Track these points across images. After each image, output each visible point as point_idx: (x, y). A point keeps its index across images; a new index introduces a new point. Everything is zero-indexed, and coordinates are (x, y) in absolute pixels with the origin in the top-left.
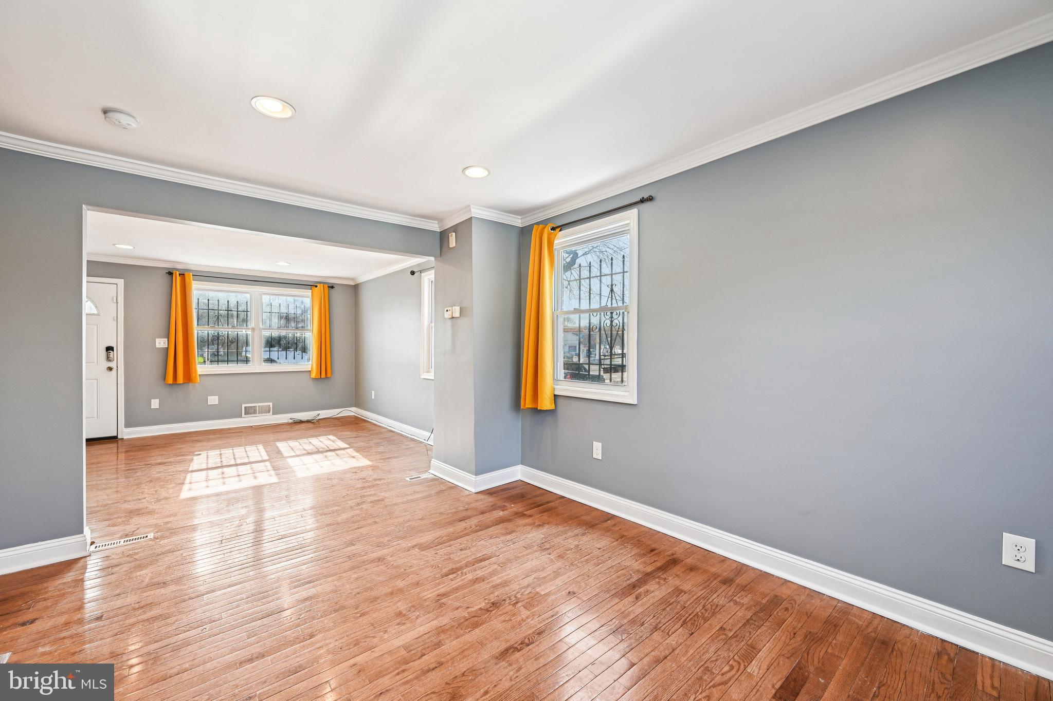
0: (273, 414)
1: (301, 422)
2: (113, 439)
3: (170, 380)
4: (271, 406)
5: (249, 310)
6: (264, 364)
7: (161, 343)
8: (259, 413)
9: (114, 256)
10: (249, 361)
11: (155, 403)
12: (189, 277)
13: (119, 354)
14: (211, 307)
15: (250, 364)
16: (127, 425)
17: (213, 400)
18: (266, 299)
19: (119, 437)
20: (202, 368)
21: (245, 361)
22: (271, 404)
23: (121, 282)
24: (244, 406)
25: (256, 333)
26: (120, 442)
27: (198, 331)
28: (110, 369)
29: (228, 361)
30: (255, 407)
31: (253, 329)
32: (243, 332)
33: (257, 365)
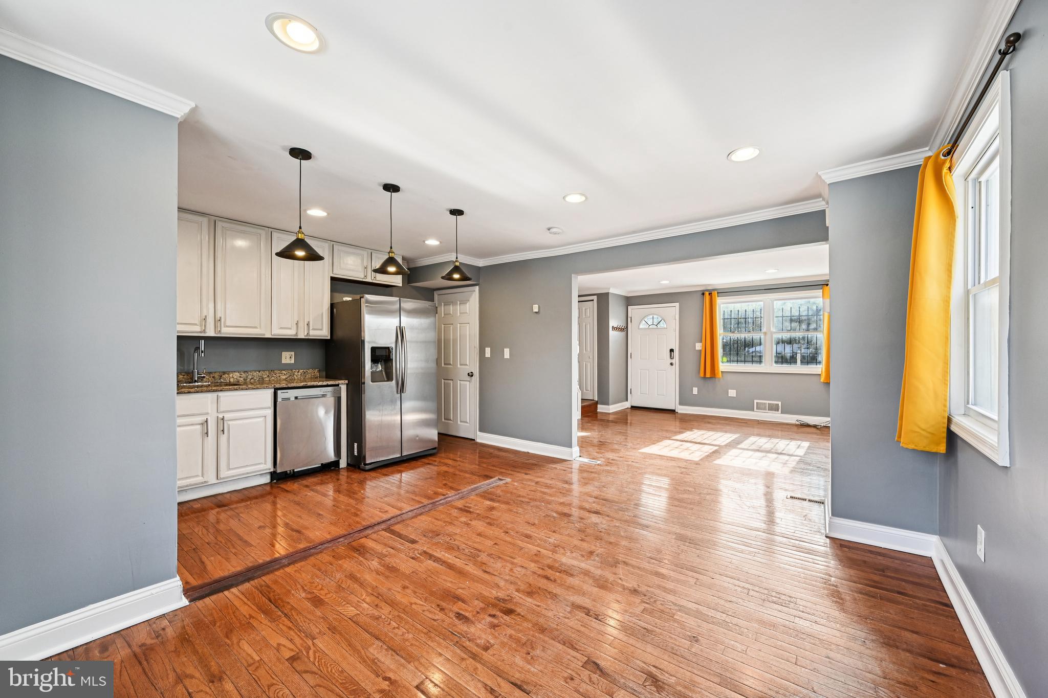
0: (781, 413)
1: (808, 426)
2: (673, 411)
3: (702, 375)
4: (780, 405)
5: (762, 316)
6: (775, 365)
7: (699, 346)
8: (769, 410)
9: (672, 288)
10: (762, 362)
11: (695, 391)
12: (715, 294)
13: (676, 353)
14: (733, 316)
15: (763, 365)
16: (681, 404)
17: (732, 393)
18: (778, 305)
19: (676, 411)
20: (724, 366)
21: (758, 362)
22: (780, 403)
23: (677, 305)
24: (756, 401)
25: (768, 337)
26: (676, 414)
27: (721, 336)
28: (672, 364)
29: (745, 361)
30: (765, 404)
31: (765, 334)
32: (756, 336)
33: (769, 366)
